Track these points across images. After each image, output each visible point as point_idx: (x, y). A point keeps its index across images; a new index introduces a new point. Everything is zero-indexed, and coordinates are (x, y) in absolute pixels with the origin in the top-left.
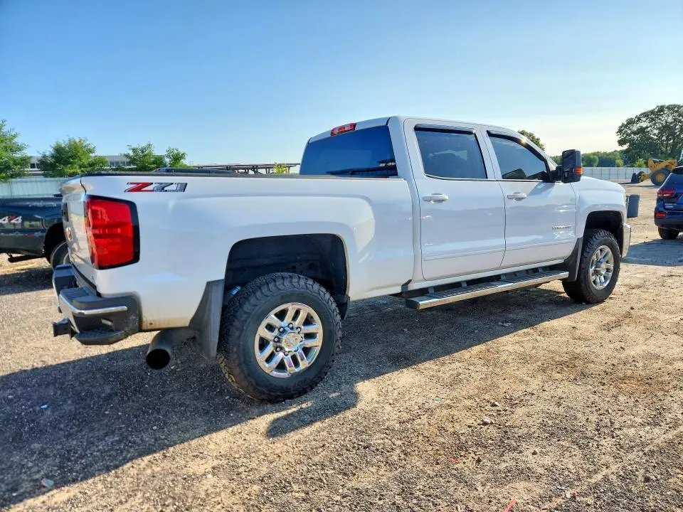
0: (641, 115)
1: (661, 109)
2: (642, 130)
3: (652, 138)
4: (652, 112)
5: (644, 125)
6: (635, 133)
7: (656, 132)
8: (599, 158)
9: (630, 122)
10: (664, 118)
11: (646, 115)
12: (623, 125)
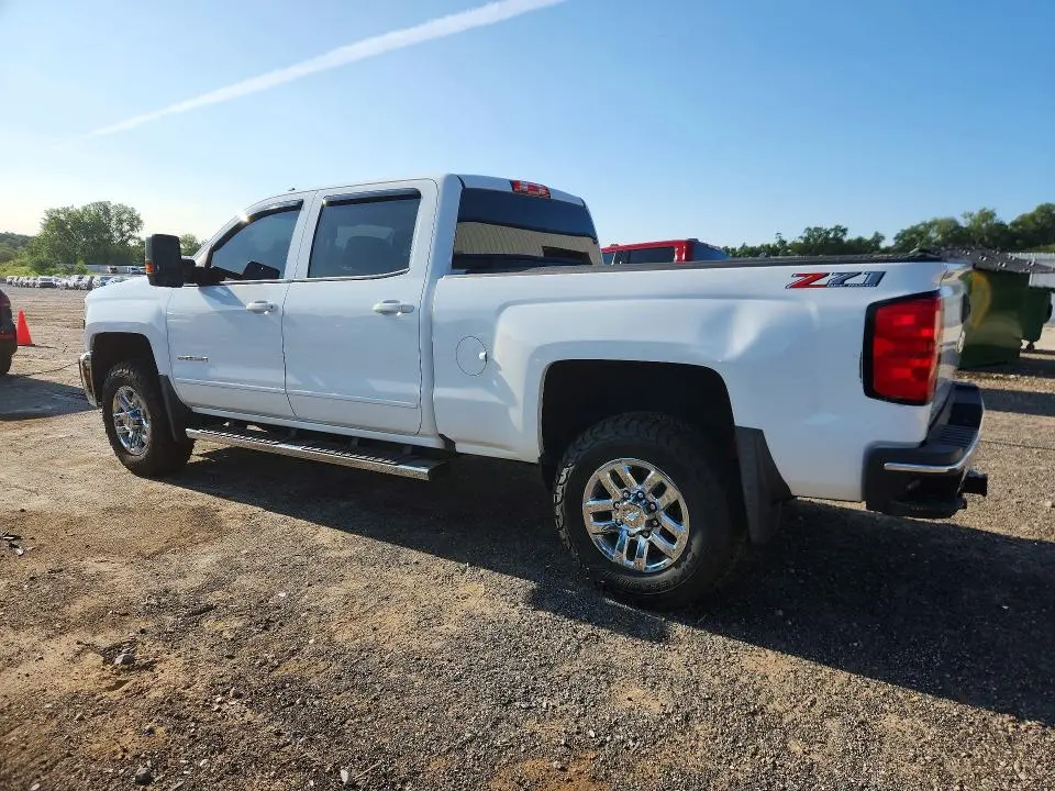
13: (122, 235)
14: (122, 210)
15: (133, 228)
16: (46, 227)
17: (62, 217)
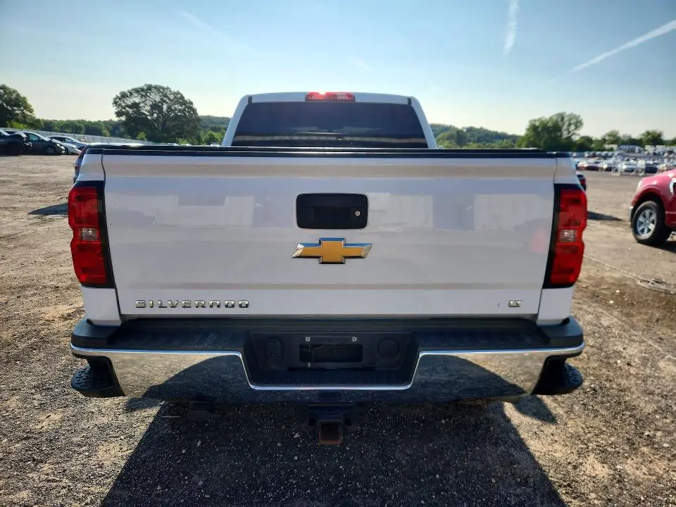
0: (133, 90)
1: (150, 88)
2: (135, 105)
3: (144, 114)
4: (142, 90)
5: (137, 100)
6: (130, 107)
7: (148, 108)
8: (85, 126)
9: (124, 95)
10: (153, 96)
11: (137, 91)
12: (117, 97)
13: (569, 132)
14: (572, 117)
15: (577, 127)
16: (528, 130)
17: (537, 124)
